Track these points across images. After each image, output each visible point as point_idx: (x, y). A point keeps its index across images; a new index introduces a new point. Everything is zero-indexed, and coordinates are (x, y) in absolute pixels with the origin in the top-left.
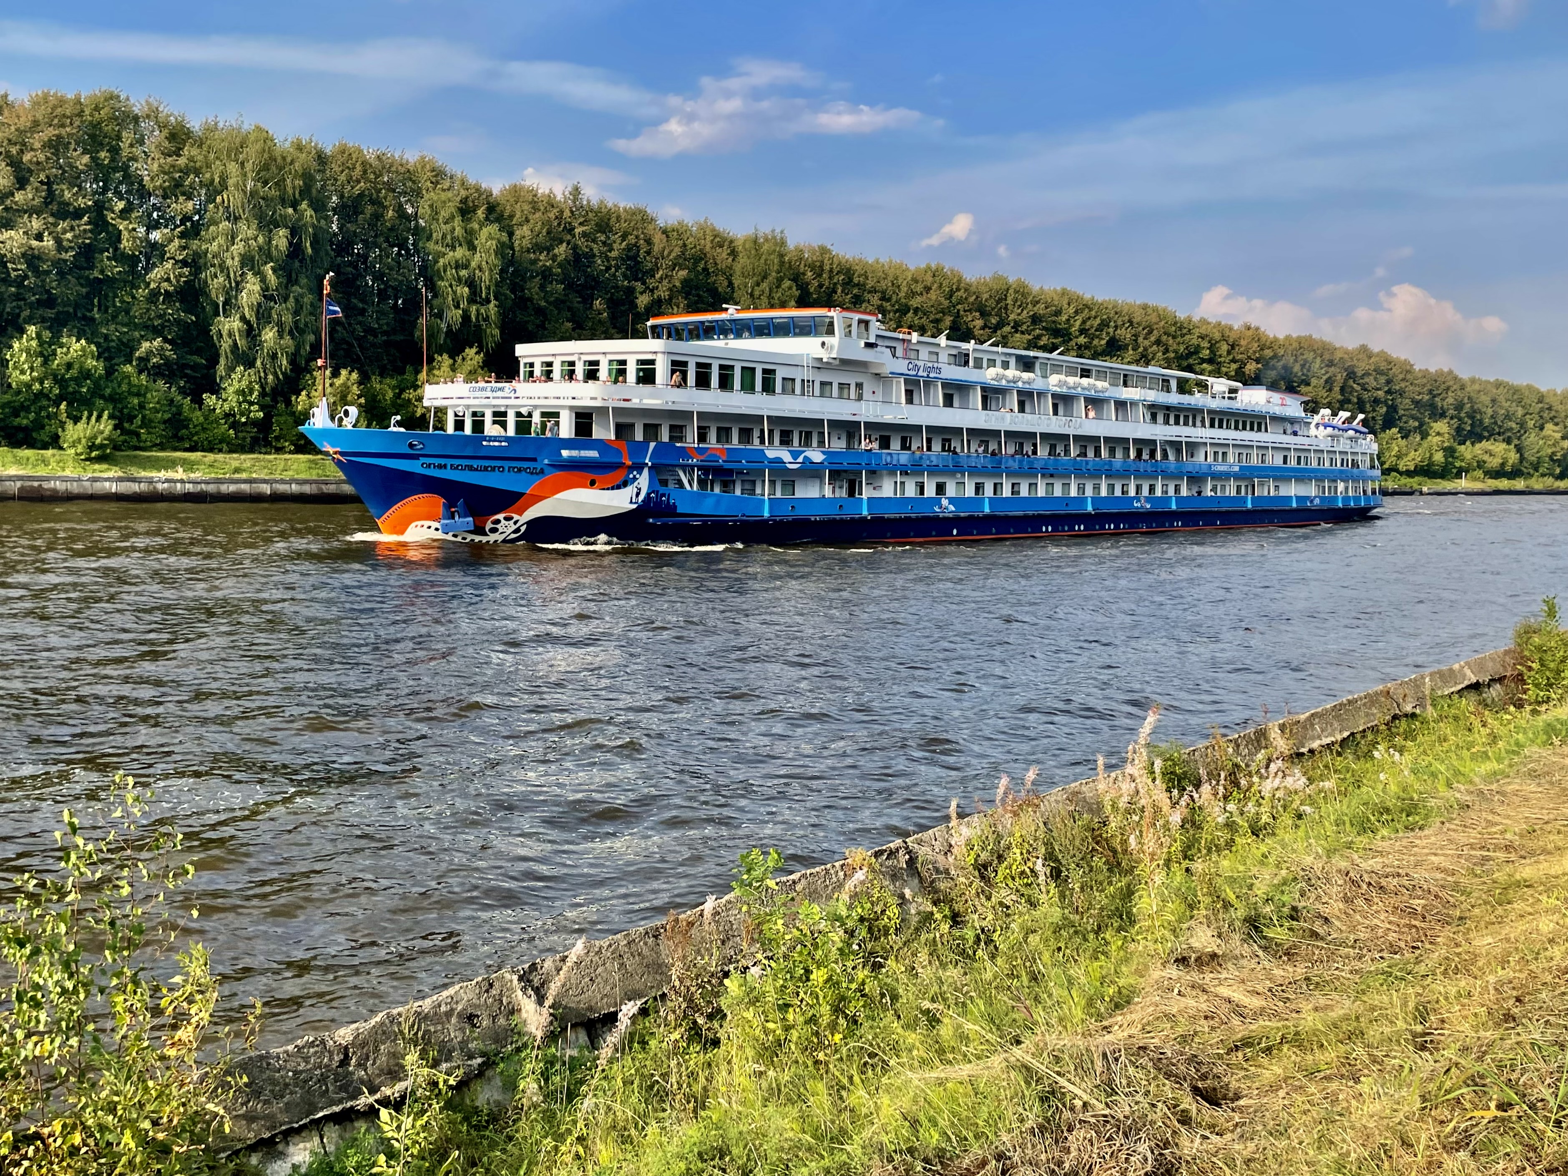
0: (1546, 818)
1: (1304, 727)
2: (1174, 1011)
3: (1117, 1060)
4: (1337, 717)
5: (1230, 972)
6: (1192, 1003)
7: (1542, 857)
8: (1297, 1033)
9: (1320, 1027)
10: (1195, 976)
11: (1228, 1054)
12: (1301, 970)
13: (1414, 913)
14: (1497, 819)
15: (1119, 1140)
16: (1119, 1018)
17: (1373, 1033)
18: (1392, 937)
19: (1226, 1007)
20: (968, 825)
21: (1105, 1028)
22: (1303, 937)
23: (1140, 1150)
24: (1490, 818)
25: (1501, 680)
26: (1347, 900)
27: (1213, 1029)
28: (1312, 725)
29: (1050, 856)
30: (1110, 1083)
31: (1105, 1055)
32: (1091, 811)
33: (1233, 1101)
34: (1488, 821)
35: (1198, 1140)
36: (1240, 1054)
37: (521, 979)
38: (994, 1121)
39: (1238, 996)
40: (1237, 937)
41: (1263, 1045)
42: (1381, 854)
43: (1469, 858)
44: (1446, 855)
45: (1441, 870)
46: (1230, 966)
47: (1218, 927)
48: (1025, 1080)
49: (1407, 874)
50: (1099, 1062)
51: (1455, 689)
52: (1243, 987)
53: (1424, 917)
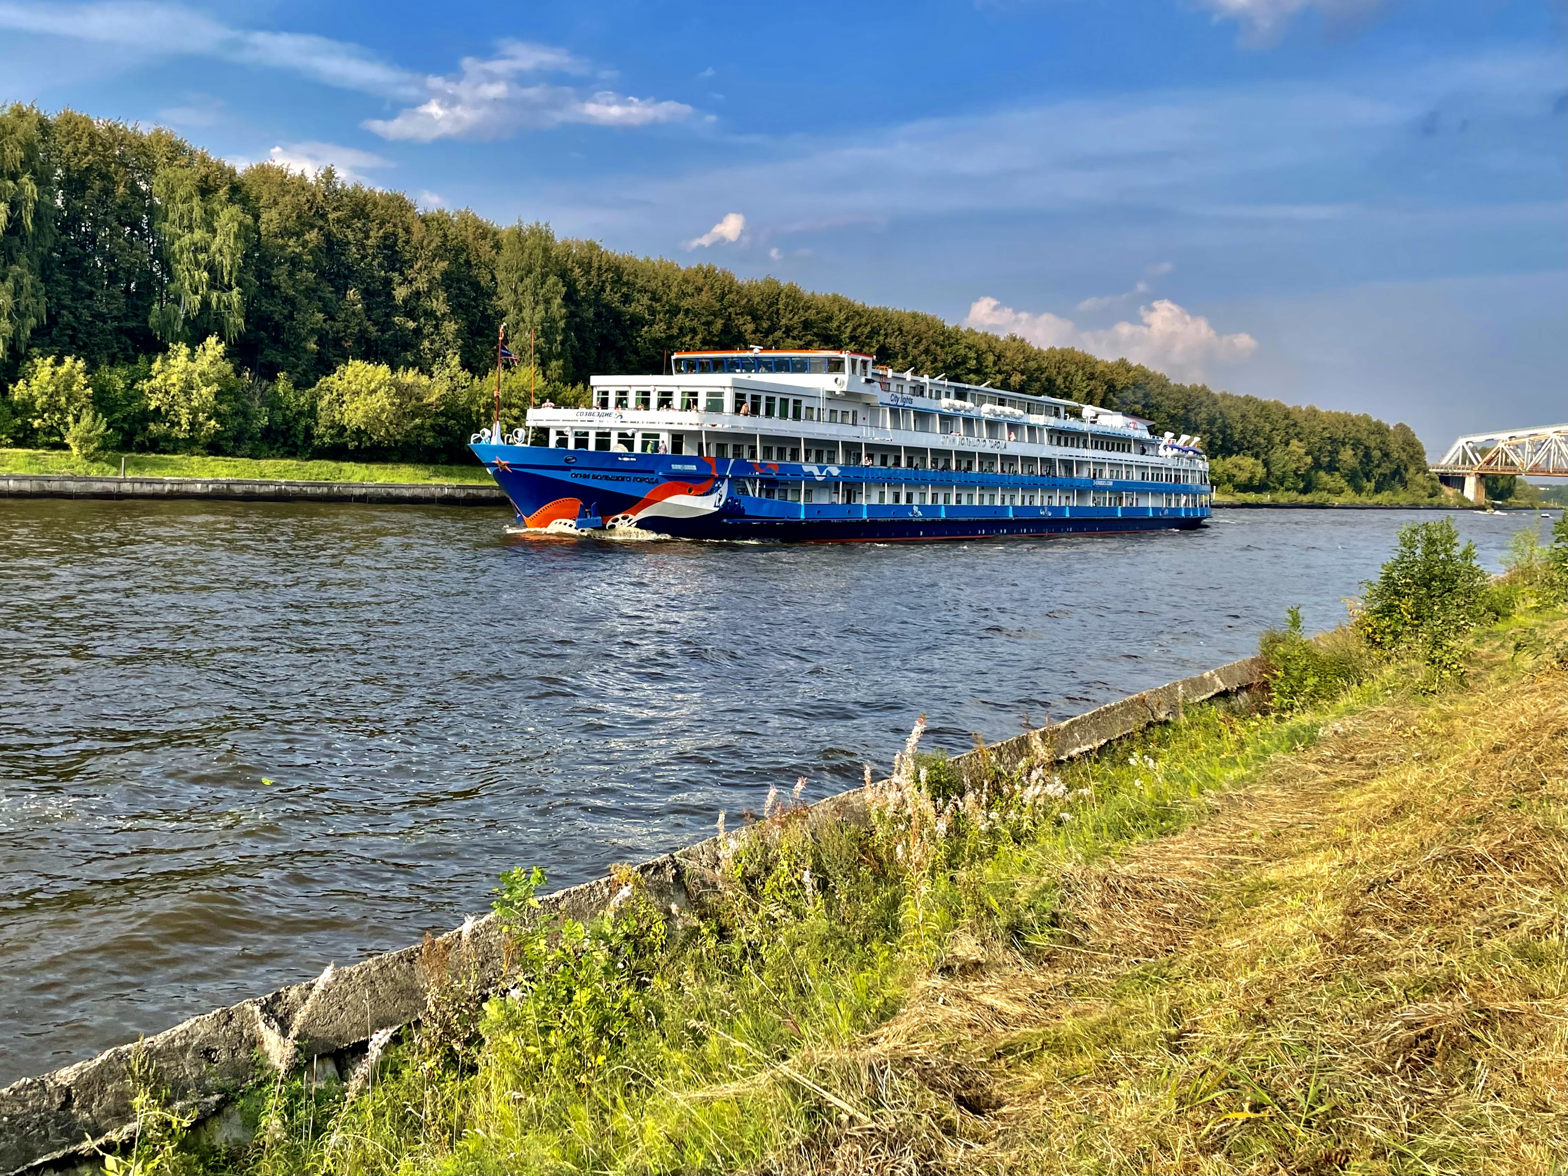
0: (1290, 822)
1: (1064, 735)
2: (939, 1021)
3: (883, 1072)
4: (1096, 725)
5: (993, 980)
6: (956, 1011)
7: (1286, 860)
8: (1057, 1039)
9: (1079, 1032)
10: (959, 985)
11: (990, 1062)
12: (1061, 975)
13: (1167, 918)
14: (1244, 823)
15: (885, 1153)
16: (885, 1029)
17: (1130, 1036)
18: (1147, 940)
19: (988, 1015)
20: (736, 837)
21: (871, 1040)
22: (1063, 944)
23: (906, 1162)
24: (1238, 822)
25: (1248, 688)
26: (1105, 905)
27: (976, 1037)
28: (1072, 733)
29: (817, 868)
30: (875, 1096)
31: (871, 1068)
32: (858, 821)
33: (995, 1109)
34: (1237, 826)
35: (962, 1150)
36: (1002, 1062)
37: (263, 1009)
38: (759, 1140)
39: (1000, 1004)
40: (999, 945)
41: (1025, 1052)
42: (1137, 859)
43: (1219, 862)
44: (1195, 859)
45: (1195, 874)
46: (993, 973)
47: (982, 936)
48: (792, 1097)
49: (1161, 879)
50: (866, 1076)
51: (1205, 697)
52: (1005, 994)
53: (1177, 921)
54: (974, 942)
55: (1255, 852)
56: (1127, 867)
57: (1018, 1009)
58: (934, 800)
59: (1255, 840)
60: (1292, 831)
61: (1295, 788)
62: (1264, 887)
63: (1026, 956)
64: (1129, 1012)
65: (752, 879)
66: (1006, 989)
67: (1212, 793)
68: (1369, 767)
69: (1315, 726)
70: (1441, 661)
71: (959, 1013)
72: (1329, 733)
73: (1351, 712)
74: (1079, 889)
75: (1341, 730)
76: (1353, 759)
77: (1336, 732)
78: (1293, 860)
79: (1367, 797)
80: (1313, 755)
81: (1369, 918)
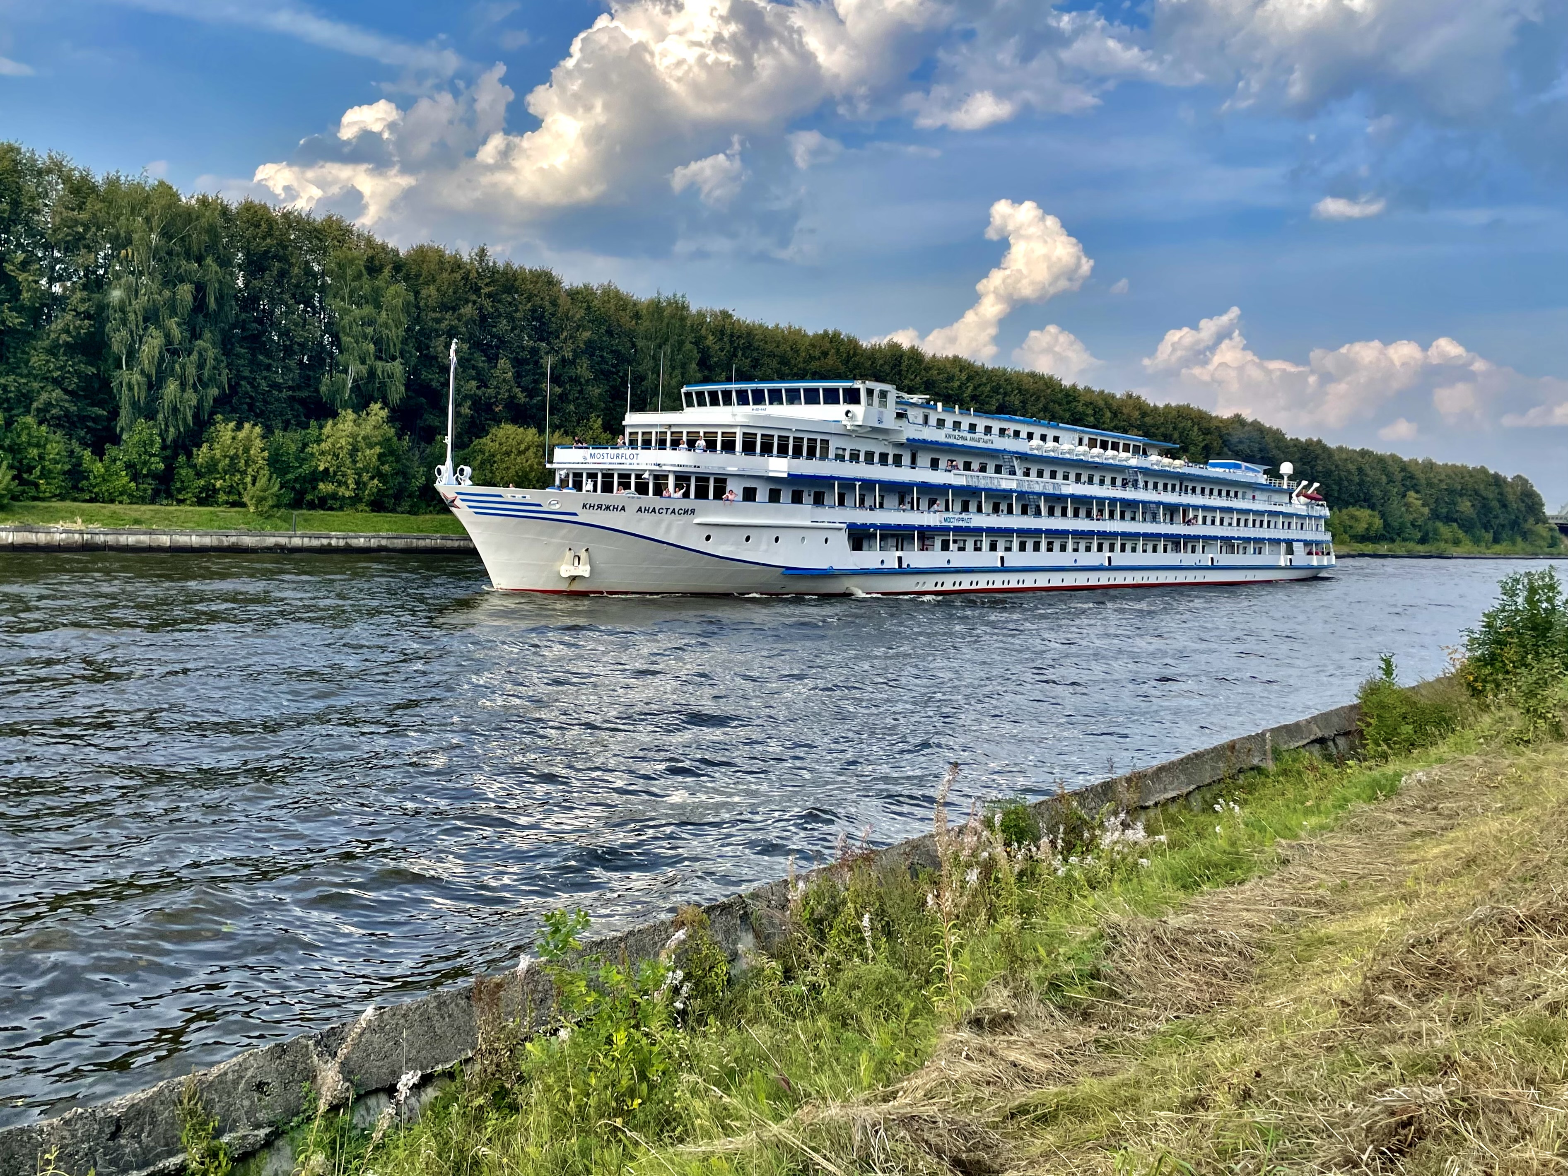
0: (1361, 873)
2: (958, 1076)
3: (876, 1133)
4: (1184, 770)
5: (1021, 1033)
6: (977, 1067)
7: (1350, 913)
8: (1074, 1100)
10: (987, 1040)
12: (1094, 1030)
13: (1214, 971)
14: (1313, 873)
16: (906, 1083)
18: (1192, 995)
19: (1011, 1071)
22: (1102, 997)
24: (1308, 872)
25: (1347, 734)
26: (1149, 957)
27: (994, 1094)
30: (866, 1158)
31: (864, 1128)
34: (1305, 876)
36: (1015, 1122)
39: (1025, 1059)
40: (1035, 997)
41: (1039, 1112)
42: (1196, 909)
43: (1279, 914)
44: (1258, 911)
45: (1249, 926)
46: (1023, 1028)
47: (1015, 988)
48: (777, 1158)
49: (1214, 931)
50: (858, 1137)
51: (1300, 743)
52: (1031, 1049)
53: (1225, 975)
54: (1006, 993)
55: (1319, 903)
56: (1183, 918)
57: (1043, 1066)
58: (1007, 844)
59: (1321, 891)
60: (1361, 882)
61: (1370, 837)
62: (1320, 940)
63: (1062, 1008)
64: (1154, 1072)
65: (820, 921)
66: (1032, 1044)
67: (1283, 842)
68: (1450, 817)
69: (1398, 775)
70: (1535, 710)
71: (981, 1068)
72: (1412, 781)
73: (1440, 760)
74: (1124, 940)
75: (1424, 779)
76: (1435, 809)
77: (1419, 781)
78: (1357, 913)
79: (1443, 848)
80: (1393, 804)
81: (1389, 984)
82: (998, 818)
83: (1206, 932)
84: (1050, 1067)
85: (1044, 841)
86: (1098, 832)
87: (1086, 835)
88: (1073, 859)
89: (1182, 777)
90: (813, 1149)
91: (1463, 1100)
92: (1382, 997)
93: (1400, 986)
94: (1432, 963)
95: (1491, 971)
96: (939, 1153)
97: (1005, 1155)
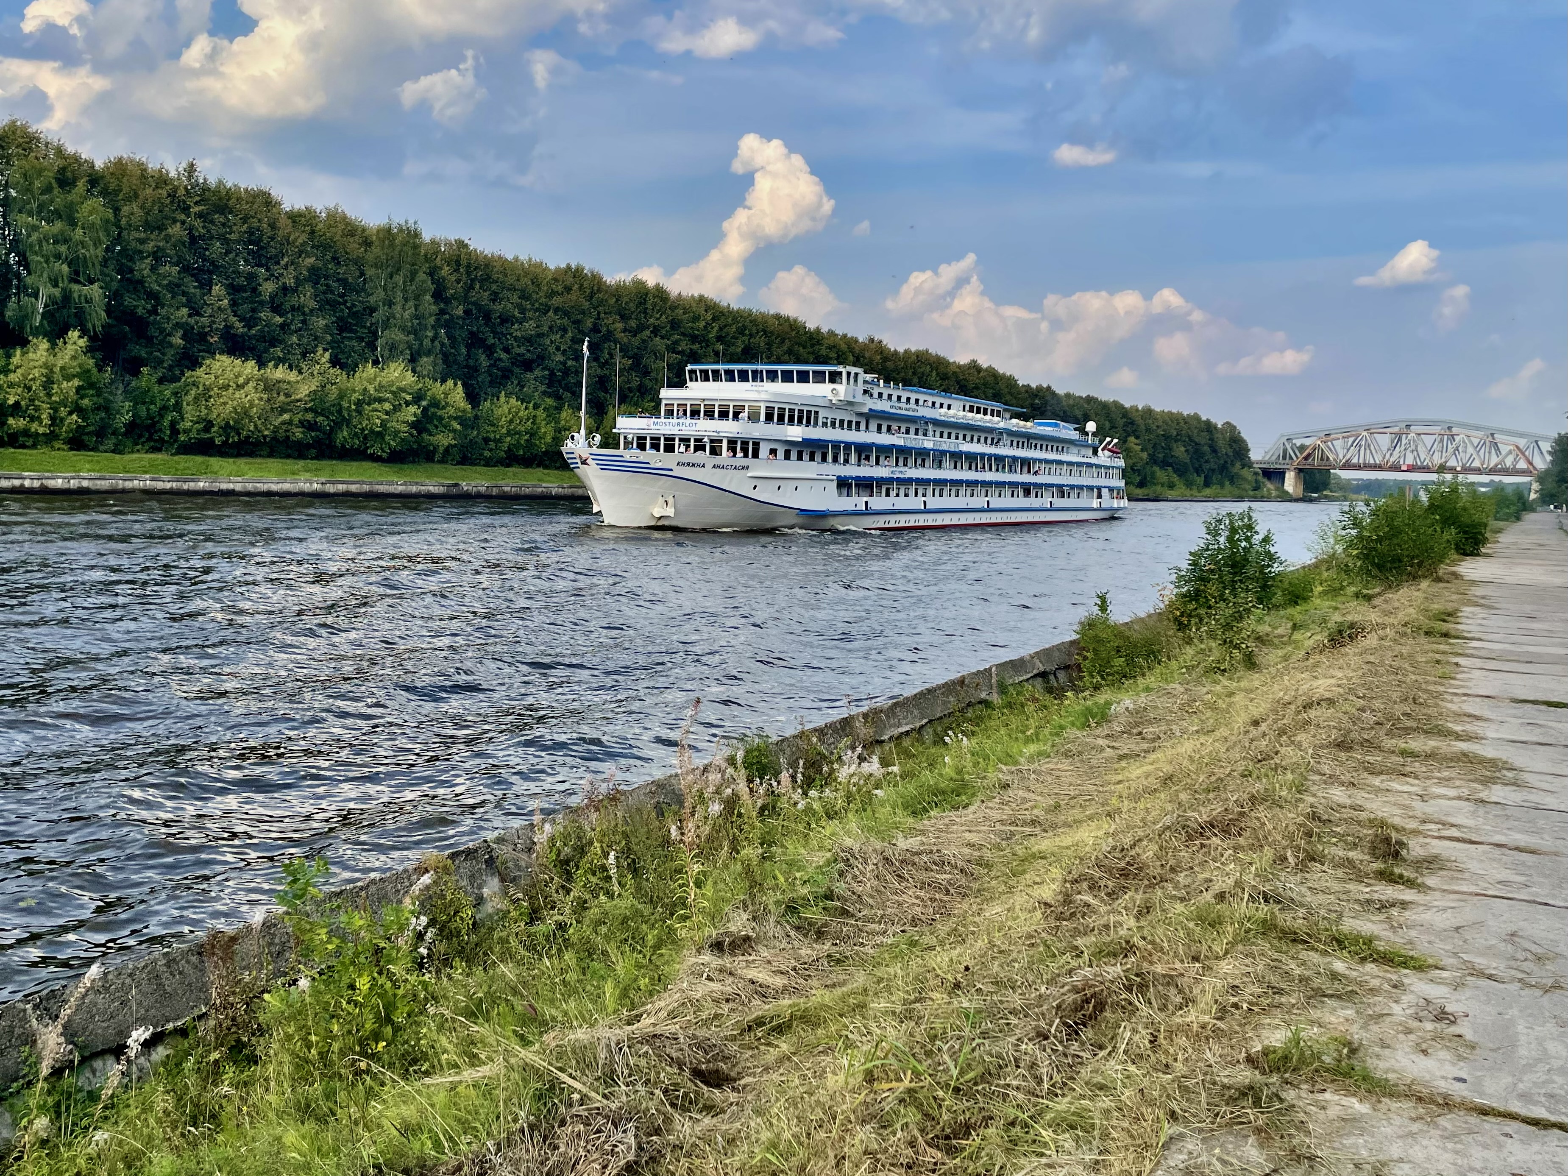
0: (1072, 794)
2: (699, 996)
3: (621, 1049)
4: (917, 706)
5: (759, 954)
6: (717, 986)
7: (1061, 830)
8: (806, 1010)
10: (727, 961)
12: (826, 947)
13: (939, 887)
14: (1030, 796)
15: (608, 1131)
16: (651, 1006)
18: (916, 911)
19: (749, 988)
22: (835, 916)
23: (626, 1140)
24: (1025, 795)
25: (1066, 668)
26: (879, 878)
27: (732, 1010)
28: (894, 713)
30: (611, 1074)
31: (608, 1047)
33: (735, 1081)
34: (1022, 798)
36: (752, 1034)
37: (36, 1008)
39: (762, 976)
40: (771, 919)
41: (774, 1023)
42: (923, 833)
43: (998, 834)
44: (979, 832)
45: (971, 845)
46: (760, 948)
47: (754, 911)
48: (524, 1079)
49: (938, 851)
50: (602, 1055)
51: (1025, 677)
52: (769, 967)
53: (948, 891)
54: (745, 916)
55: (1034, 822)
56: (911, 840)
57: (779, 981)
58: (750, 781)
59: (1035, 812)
60: (1072, 802)
61: (1082, 761)
62: (1033, 856)
63: (798, 928)
64: (880, 980)
65: (567, 862)
66: (769, 962)
67: (1004, 768)
68: (1153, 740)
69: (1108, 704)
70: (1231, 642)
71: (721, 988)
72: (1120, 709)
73: (1148, 689)
74: (856, 863)
75: (1131, 706)
76: (1140, 733)
77: (1127, 709)
78: (1067, 830)
79: (1145, 769)
80: (1104, 730)
81: (1085, 885)
82: (740, 755)
83: (931, 852)
84: (786, 982)
85: (785, 776)
86: (836, 766)
87: (825, 769)
88: (813, 793)
89: (916, 712)
90: (561, 1069)
91: (1137, 975)
92: (1079, 897)
93: (1094, 887)
94: (1123, 864)
95: (1173, 870)
96: (681, 1065)
97: (743, 1064)
